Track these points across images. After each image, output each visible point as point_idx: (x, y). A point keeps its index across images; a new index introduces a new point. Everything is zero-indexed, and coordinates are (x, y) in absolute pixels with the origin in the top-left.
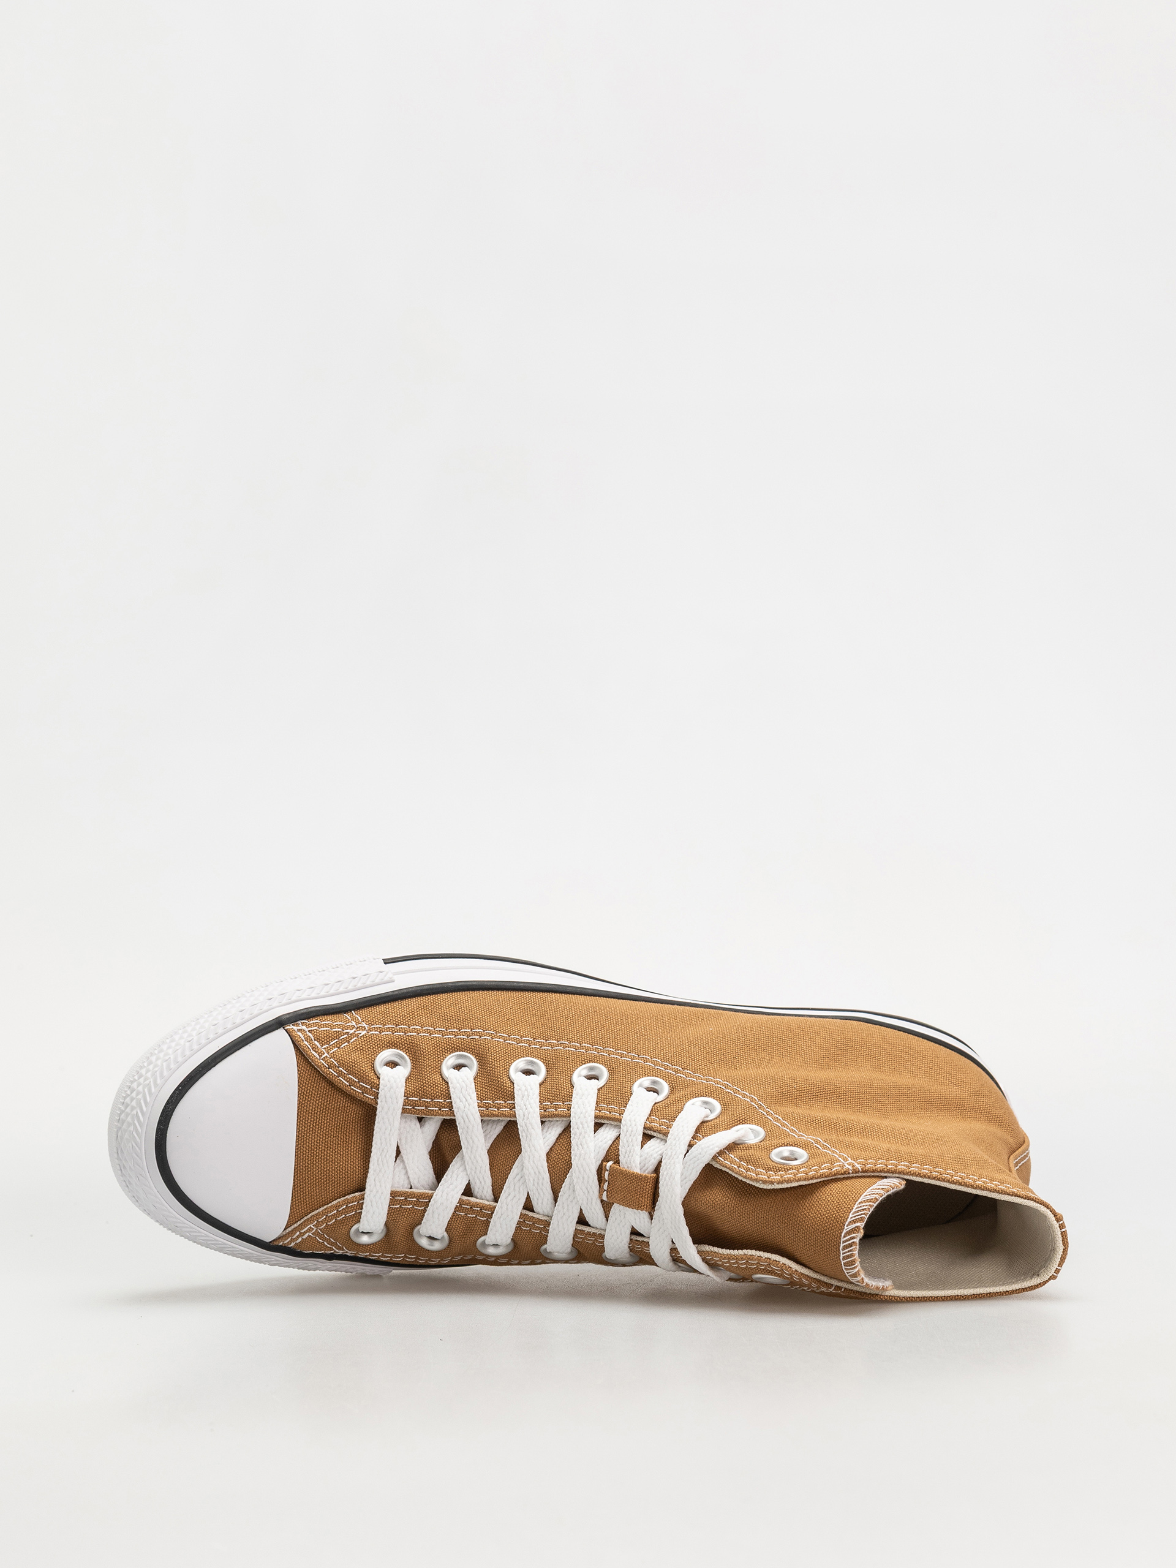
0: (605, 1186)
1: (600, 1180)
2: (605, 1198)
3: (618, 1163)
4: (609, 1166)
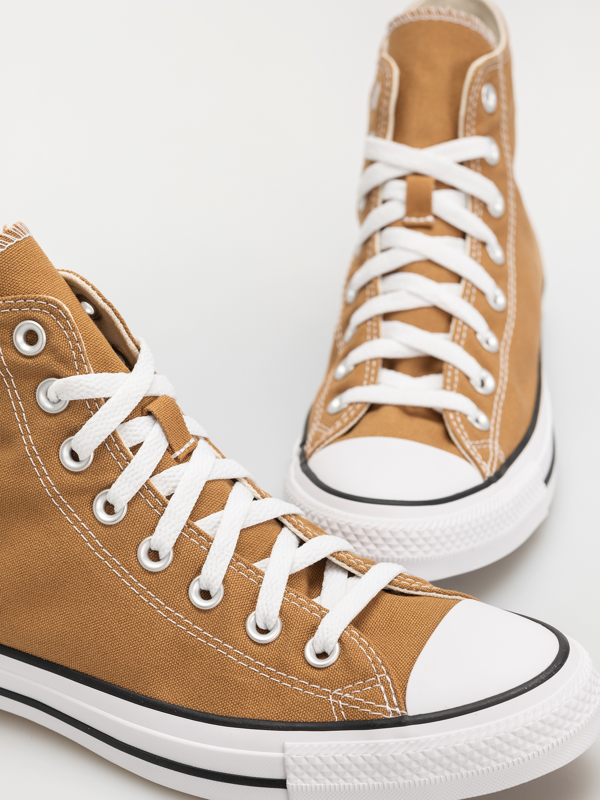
1: (191, 450)
3: (170, 450)
4: (177, 453)
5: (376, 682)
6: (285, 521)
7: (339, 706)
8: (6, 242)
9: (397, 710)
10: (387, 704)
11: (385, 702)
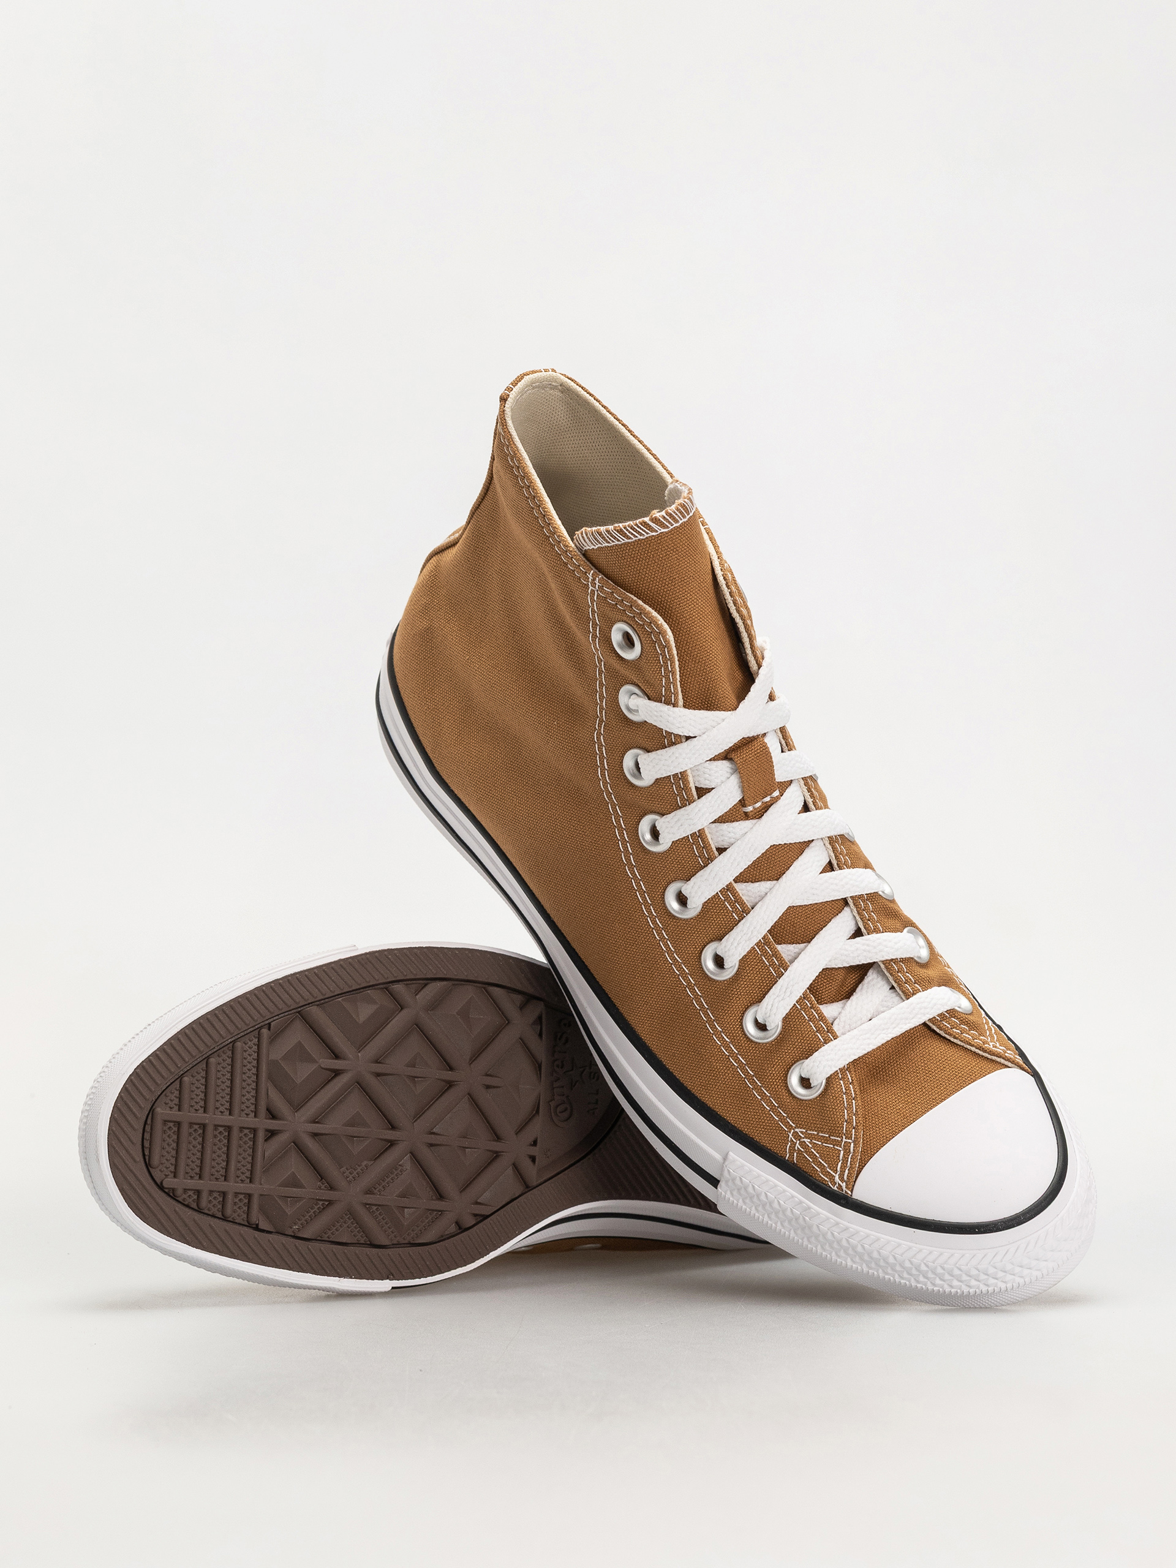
0: (768, 799)
1: (766, 808)
2: (776, 794)
3: (742, 803)
4: (750, 809)
5: (839, 1143)
6: (850, 902)
7: (794, 1147)
8: (648, 531)
9: (844, 1185)
10: (838, 1173)
11: (837, 1170)
